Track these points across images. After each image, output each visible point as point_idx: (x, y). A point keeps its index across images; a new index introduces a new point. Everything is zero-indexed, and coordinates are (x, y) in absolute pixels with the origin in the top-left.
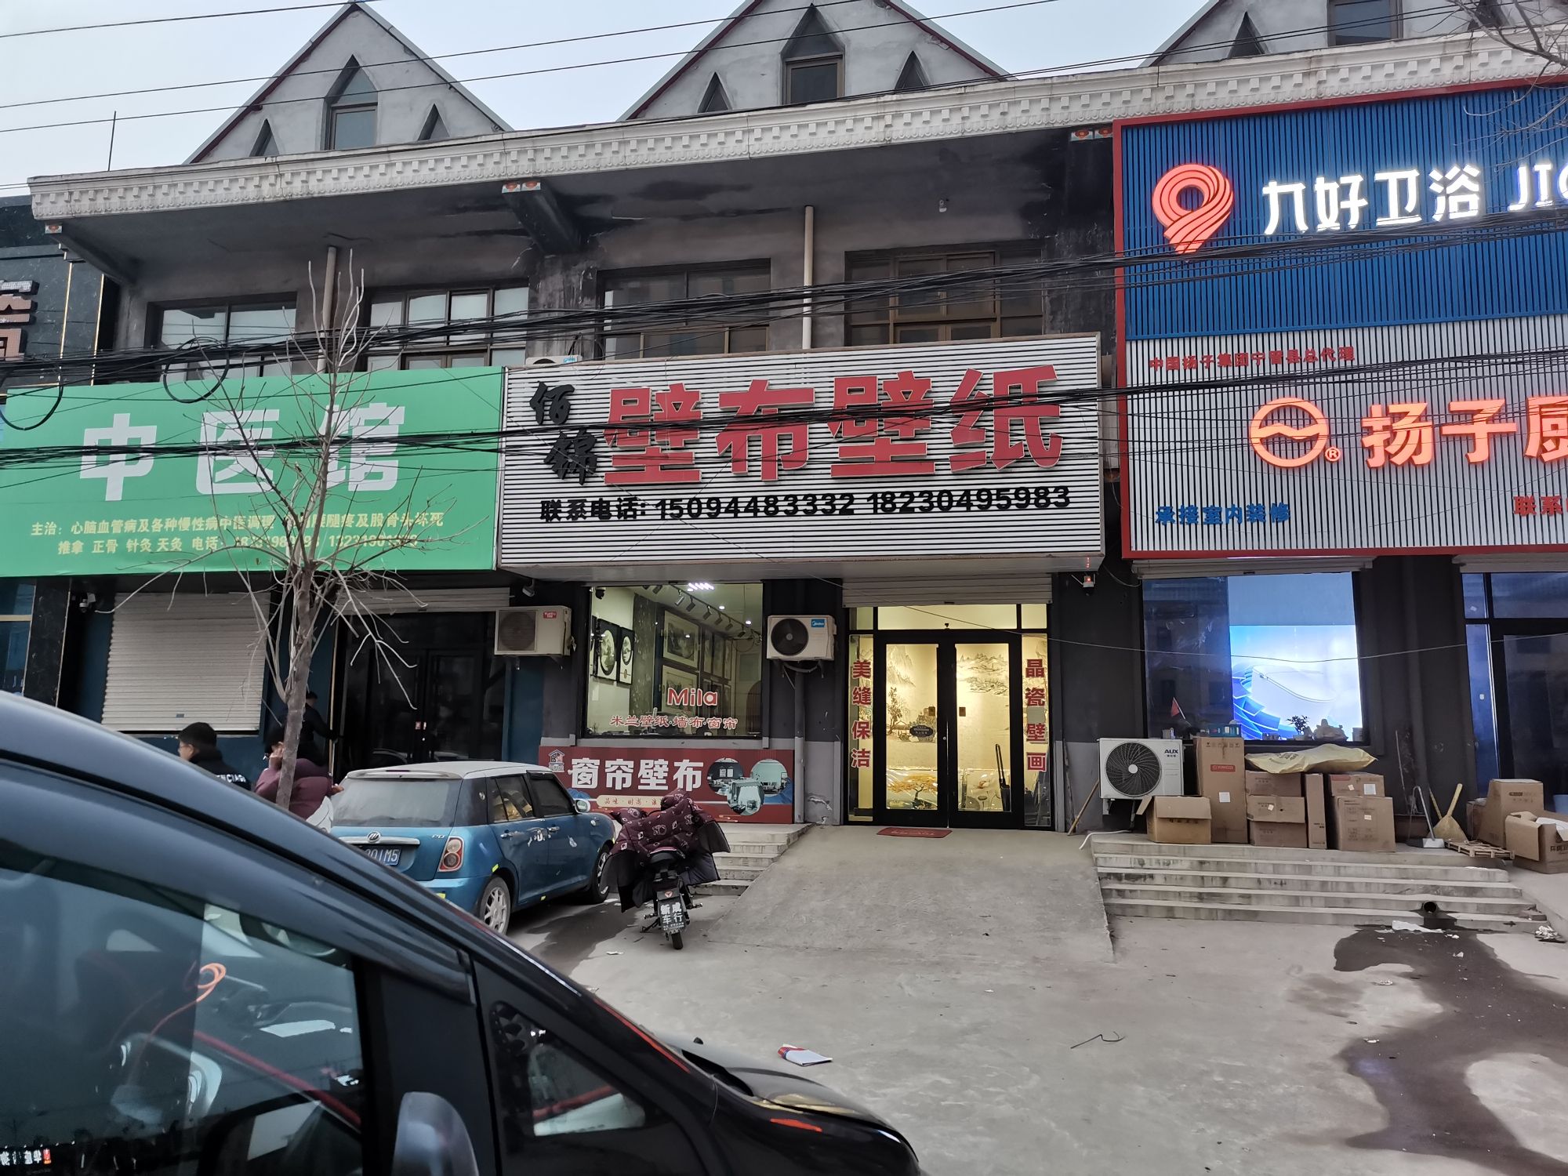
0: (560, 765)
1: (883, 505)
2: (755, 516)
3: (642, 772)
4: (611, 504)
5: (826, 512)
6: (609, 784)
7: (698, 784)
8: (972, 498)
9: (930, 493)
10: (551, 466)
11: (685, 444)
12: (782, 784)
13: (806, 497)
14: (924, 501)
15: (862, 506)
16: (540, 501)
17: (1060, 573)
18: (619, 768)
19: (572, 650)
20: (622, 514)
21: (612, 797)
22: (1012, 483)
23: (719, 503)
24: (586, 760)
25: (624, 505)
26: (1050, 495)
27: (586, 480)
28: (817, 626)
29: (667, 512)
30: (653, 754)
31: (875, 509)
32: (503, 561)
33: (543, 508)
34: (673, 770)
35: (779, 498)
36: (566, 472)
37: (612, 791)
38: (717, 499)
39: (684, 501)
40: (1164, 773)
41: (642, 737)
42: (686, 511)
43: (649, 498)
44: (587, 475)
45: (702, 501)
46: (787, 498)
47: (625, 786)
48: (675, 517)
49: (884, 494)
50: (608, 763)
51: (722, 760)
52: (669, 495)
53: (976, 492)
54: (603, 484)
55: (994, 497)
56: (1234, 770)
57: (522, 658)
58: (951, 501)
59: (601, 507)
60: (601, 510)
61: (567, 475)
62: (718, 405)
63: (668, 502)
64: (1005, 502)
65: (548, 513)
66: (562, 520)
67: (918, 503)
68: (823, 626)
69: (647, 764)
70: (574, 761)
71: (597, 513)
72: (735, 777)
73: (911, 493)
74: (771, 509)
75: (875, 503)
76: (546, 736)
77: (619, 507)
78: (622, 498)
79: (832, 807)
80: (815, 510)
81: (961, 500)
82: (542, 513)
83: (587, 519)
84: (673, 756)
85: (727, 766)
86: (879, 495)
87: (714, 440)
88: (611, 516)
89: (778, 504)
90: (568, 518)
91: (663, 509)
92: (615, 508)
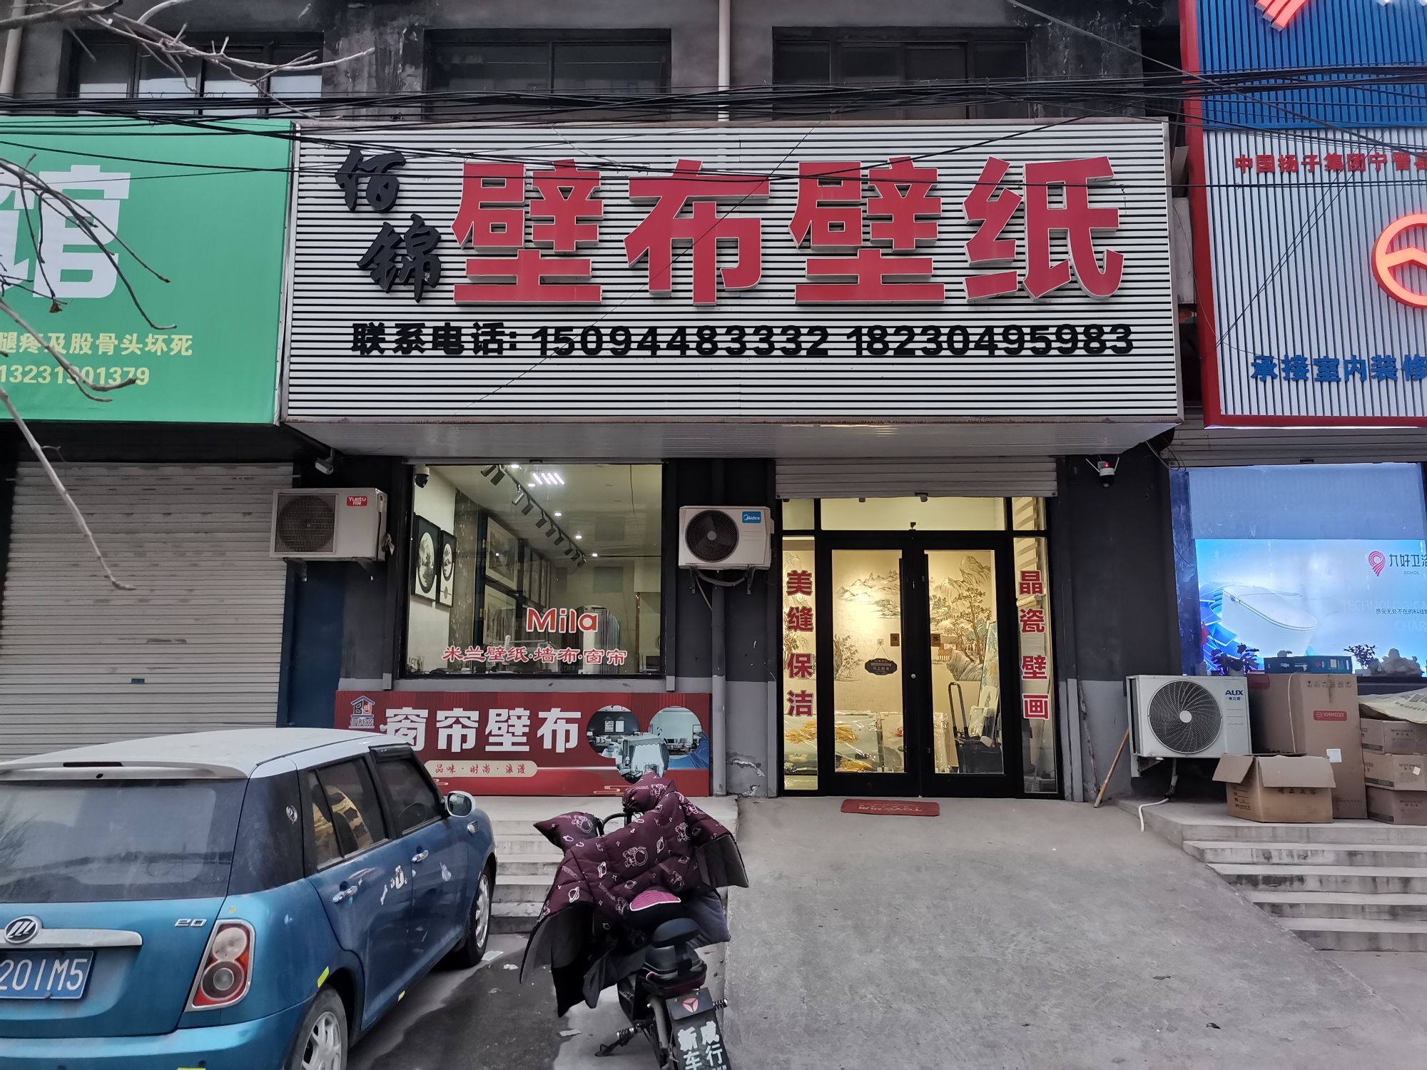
0: (368, 717)
1: (870, 344)
2: (683, 355)
3: (492, 726)
4: (464, 331)
5: (787, 353)
6: (442, 745)
7: (573, 743)
8: (996, 338)
9: (937, 329)
10: (368, 273)
11: (577, 248)
12: (694, 740)
13: (757, 330)
14: (929, 341)
15: (839, 344)
16: (351, 323)
17: (1067, 456)
18: (457, 722)
19: (387, 552)
20: (480, 347)
21: (447, 764)
22: (1051, 319)
23: (628, 335)
24: (407, 710)
25: (484, 334)
26: (1105, 337)
27: (424, 295)
28: (749, 521)
29: (549, 346)
30: (508, 701)
31: (859, 350)
32: (291, 412)
33: (355, 334)
34: (536, 723)
35: (718, 331)
36: (393, 283)
37: (448, 755)
38: (626, 329)
39: (575, 331)
40: (1225, 722)
41: (489, 676)
42: (578, 346)
43: (522, 325)
44: (426, 288)
45: (603, 331)
46: (729, 330)
47: (465, 746)
48: (561, 353)
49: (871, 329)
50: (441, 715)
51: (609, 708)
52: (551, 321)
53: (1001, 330)
54: (452, 302)
55: (1027, 338)
56: (1344, 718)
57: (312, 564)
58: (966, 342)
59: (447, 336)
60: (448, 340)
61: (395, 287)
62: (627, 195)
63: (551, 331)
64: (1042, 345)
65: (363, 342)
66: (386, 353)
67: (921, 341)
68: (759, 521)
69: (499, 715)
70: (390, 712)
71: (441, 344)
72: (628, 732)
73: (910, 329)
74: (707, 346)
75: (859, 342)
76: (347, 676)
77: (475, 336)
78: (481, 324)
79: (766, 772)
80: (772, 348)
81: (981, 340)
82: (355, 342)
83: (426, 353)
84: (536, 704)
85: (615, 716)
86: (865, 331)
87: (622, 245)
88: (463, 349)
89: (718, 338)
90: (395, 350)
91: (544, 342)
92: (470, 339)
